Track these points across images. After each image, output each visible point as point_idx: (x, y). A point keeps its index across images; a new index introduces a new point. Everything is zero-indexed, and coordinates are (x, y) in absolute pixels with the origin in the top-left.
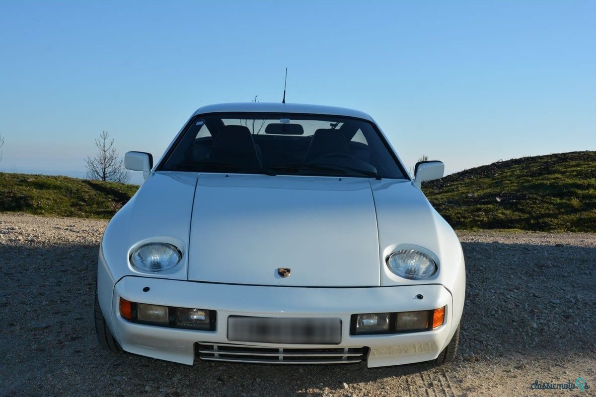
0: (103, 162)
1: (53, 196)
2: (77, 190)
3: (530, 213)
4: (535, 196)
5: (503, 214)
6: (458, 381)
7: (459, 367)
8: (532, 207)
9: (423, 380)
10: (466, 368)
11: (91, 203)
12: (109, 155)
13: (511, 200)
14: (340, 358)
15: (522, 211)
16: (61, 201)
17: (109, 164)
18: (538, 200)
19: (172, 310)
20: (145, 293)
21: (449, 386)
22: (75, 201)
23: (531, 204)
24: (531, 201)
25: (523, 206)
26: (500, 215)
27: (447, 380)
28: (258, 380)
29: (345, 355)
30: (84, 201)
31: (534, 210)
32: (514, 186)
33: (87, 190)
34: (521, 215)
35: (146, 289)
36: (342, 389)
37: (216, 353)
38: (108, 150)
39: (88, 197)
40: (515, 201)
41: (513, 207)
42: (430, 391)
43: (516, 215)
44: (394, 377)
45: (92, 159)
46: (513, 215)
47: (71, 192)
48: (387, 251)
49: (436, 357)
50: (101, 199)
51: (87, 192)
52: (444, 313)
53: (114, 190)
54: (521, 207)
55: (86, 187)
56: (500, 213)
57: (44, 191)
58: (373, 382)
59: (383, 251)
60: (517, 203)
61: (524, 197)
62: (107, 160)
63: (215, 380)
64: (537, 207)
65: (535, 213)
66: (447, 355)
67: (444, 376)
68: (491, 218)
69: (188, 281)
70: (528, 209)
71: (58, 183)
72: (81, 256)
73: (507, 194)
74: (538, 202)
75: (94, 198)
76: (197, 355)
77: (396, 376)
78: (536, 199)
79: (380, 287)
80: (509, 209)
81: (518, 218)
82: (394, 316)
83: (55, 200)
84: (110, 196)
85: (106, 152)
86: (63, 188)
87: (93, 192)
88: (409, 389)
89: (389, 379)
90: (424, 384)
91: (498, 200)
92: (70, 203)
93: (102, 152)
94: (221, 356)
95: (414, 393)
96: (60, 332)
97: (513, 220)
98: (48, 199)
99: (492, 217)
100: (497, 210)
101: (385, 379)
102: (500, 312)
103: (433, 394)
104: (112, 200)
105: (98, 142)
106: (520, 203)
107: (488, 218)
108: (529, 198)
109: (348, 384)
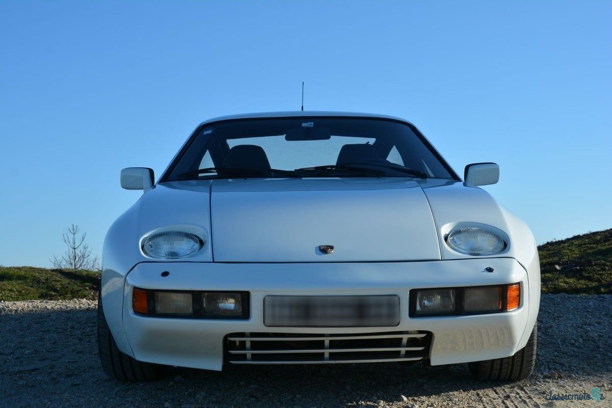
0: (73, 261)
1: (17, 287)
2: (47, 280)
3: (598, 280)
4: (603, 261)
5: (566, 283)
6: (540, 393)
7: (540, 382)
8: (600, 274)
9: (497, 393)
10: (549, 382)
11: (63, 293)
12: (80, 254)
13: (574, 268)
14: (397, 354)
15: (589, 279)
16: (27, 292)
17: (79, 264)
18: (608, 266)
19: (197, 296)
20: (163, 277)
21: (530, 398)
22: (44, 291)
23: (599, 271)
24: (598, 267)
25: (589, 273)
26: (562, 284)
27: (526, 393)
28: (298, 396)
29: (403, 350)
30: (55, 290)
31: (603, 277)
32: (575, 254)
33: (58, 279)
34: (588, 283)
35: (165, 274)
36: (400, 401)
37: (249, 353)
38: (78, 247)
39: (60, 286)
40: (578, 268)
41: (578, 275)
42: (508, 402)
43: (582, 284)
44: (461, 390)
45: (59, 258)
46: (578, 284)
47: (39, 282)
48: (446, 229)
49: (513, 354)
50: (76, 288)
51: (59, 281)
52: (520, 292)
53: (91, 277)
54: (586, 275)
55: (56, 276)
56: (561, 282)
57: (5, 282)
58: (437, 396)
59: (440, 230)
60: (581, 270)
61: (589, 263)
62: (77, 259)
63: (247, 397)
64: (607, 273)
65: (605, 280)
66: (524, 366)
67: (522, 389)
68: (551, 287)
69: (214, 262)
70: (596, 276)
71: (23, 273)
72: (63, 318)
73: (567, 262)
74: (607, 268)
75: (67, 287)
76: (227, 357)
77: (464, 391)
78: (604, 265)
79: (441, 260)
80: (573, 277)
81: (584, 286)
82: (460, 292)
83: (20, 292)
84: (87, 284)
85: (76, 250)
86: (28, 278)
87: (66, 281)
88: (482, 401)
89: (456, 393)
90: (499, 397)
91: (558, 267)
92: (38, 294)
93: (71, 250)
94: (254, 357)
95: (488, 404)
96: (51, 372)
97: (579, 289)
98: (12, 290)
99: (553, 286)
100: (557, 279)
101: (451, 393)
102: (581, 340)
103: (512, 404)
104: (90, 288)
105: (66, 238)
106: (585, 271)
107: (547, 288)
108: (596, 265)
109: (407, 397)
